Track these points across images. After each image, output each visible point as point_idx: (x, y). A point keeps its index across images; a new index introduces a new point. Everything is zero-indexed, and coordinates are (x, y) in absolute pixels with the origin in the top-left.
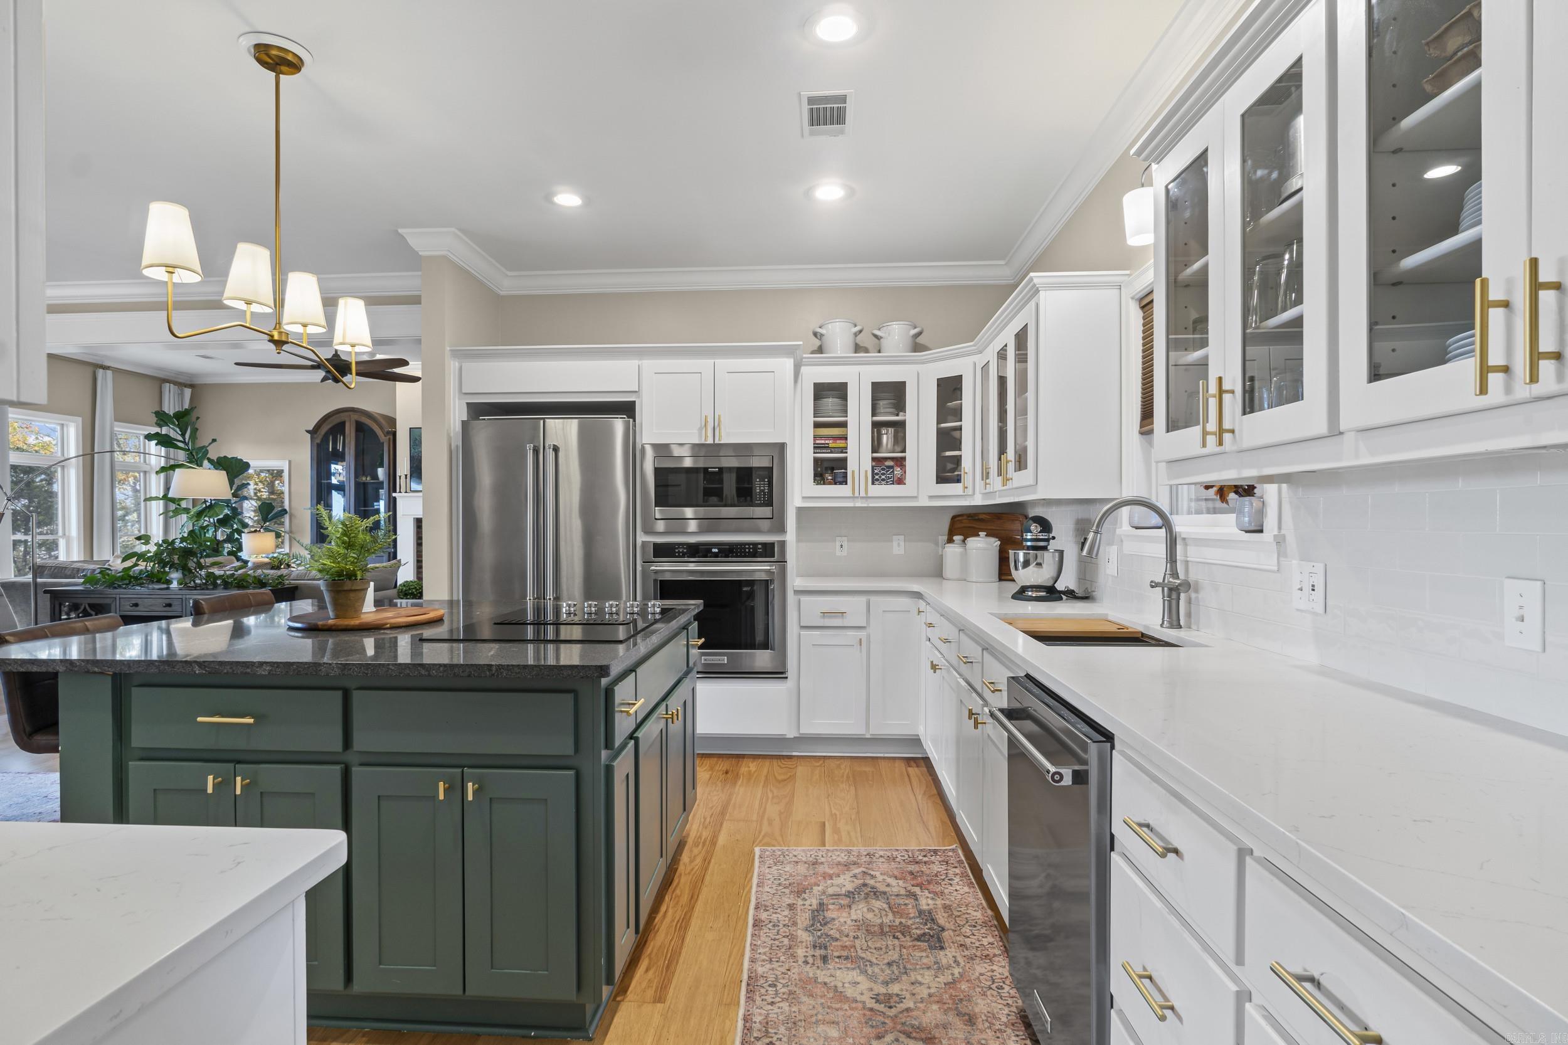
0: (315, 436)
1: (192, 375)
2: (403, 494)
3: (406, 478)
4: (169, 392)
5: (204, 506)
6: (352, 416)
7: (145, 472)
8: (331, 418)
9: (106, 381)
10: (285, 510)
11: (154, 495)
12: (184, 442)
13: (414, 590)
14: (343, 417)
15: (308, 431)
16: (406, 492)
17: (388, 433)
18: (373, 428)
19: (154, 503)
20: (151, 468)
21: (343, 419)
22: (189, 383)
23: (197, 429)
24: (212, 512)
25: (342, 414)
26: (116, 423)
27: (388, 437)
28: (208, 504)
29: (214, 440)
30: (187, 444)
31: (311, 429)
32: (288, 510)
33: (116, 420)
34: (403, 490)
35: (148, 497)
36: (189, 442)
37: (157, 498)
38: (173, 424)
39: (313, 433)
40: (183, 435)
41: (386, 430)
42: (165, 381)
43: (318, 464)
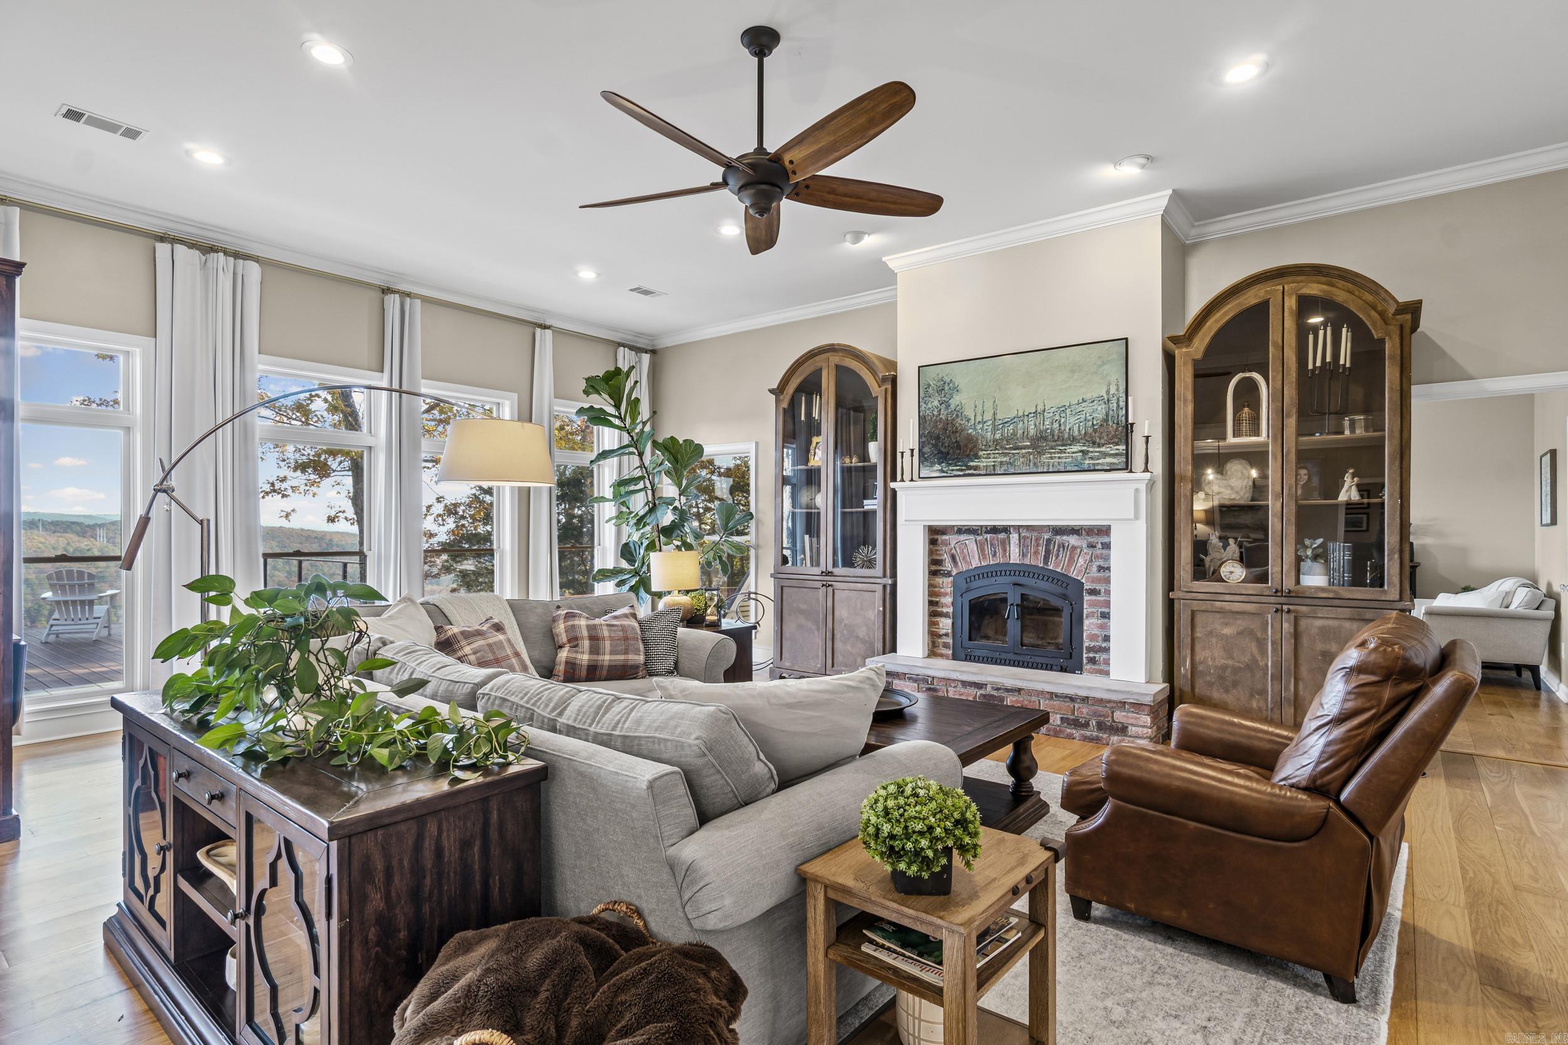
0: (782, 397)
1: (652, 337)
2: (907, 484)
3: (912, 455)
6: (830, 358)
8: (804, 367)
9: (545, 339)
10: (751, 514)
12: (620, 418)
13: (924, 843)
14: (818, 362)
15: (771, 391)
16: (912, 480)
17: (884, 380)
18: (861, 374)
21: (819, 365)
25: (817, 358)
26: (556, 400)
27: (883, 388)
30: (623, 420)
31: (776, 387)
32: (754, 513)
33: (557, 397)
34: (907, 476)
36: (625, 416)
38: (605, 391)
39: (778, 392)
40: (617, 406)
41: (881, 375)
42: (620, 345)
43: (784, 442)
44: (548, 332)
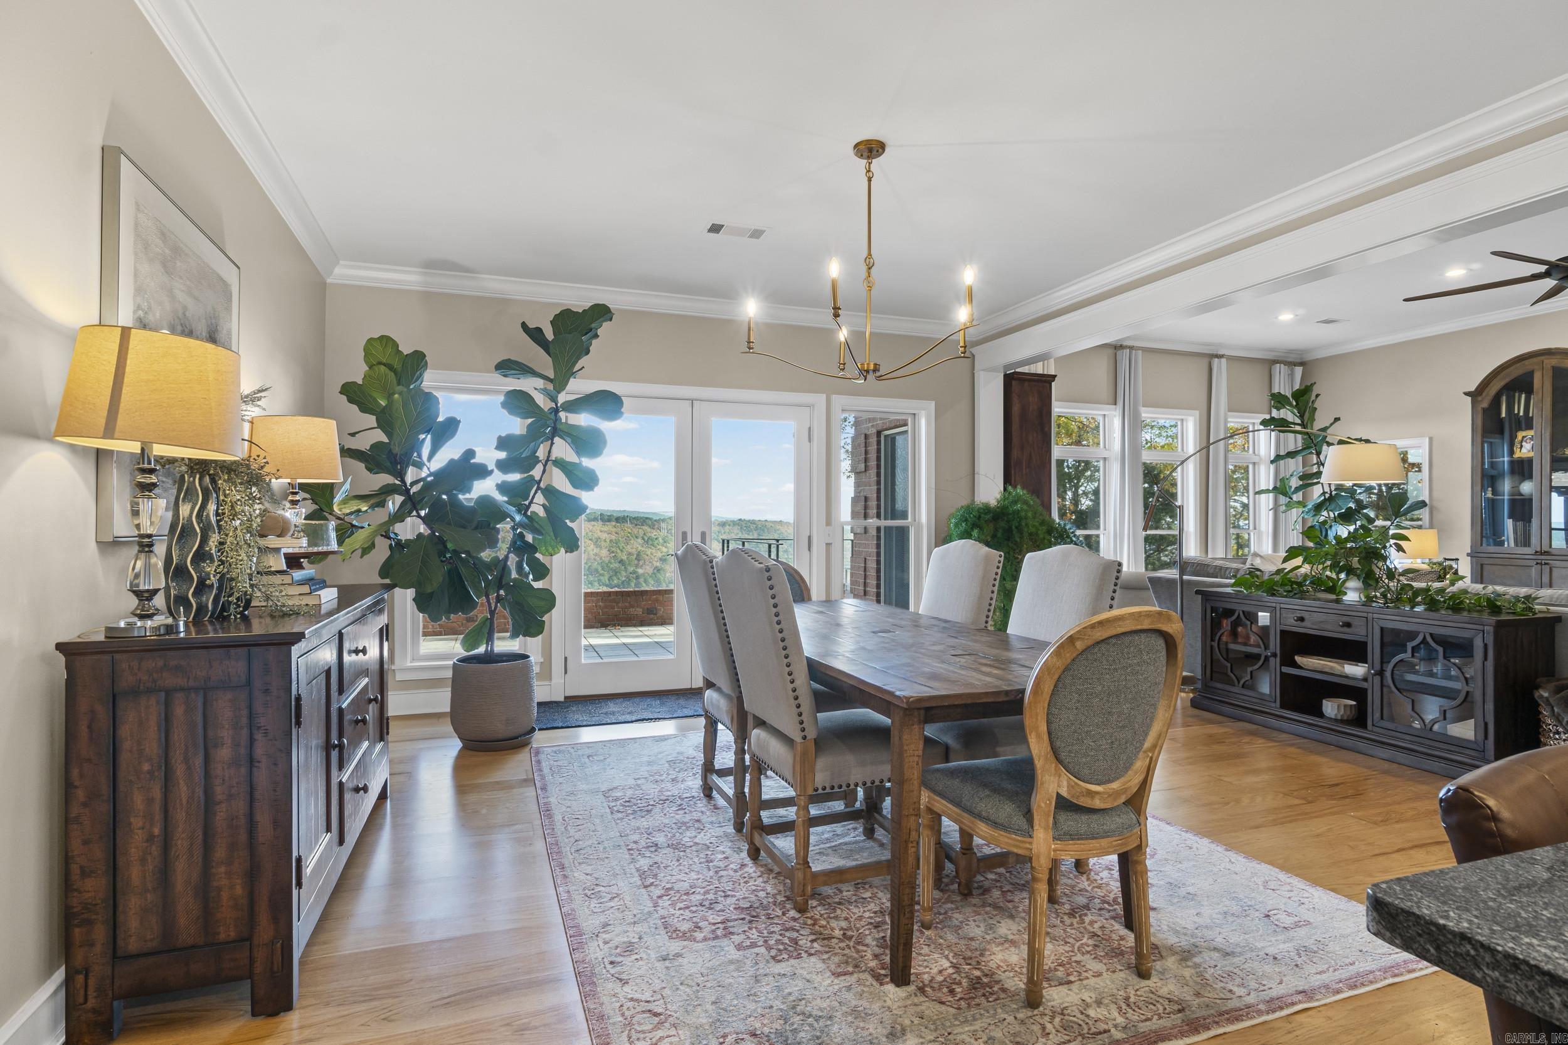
0: (1479, 399)
1: (1303, 352)
4: (1280, 371)
5: (1323, 498)
6: (1546, 361)
7: (1254, 464)
8: (1508, 370)
9: (1221, 368)
10: (1422, 504)
11: (1263, 487)
12: (1301, 425)
14: (1528, 365)
15: (1467, 394)
19: (1263, 496)
20: (1261, 459)
21: (1529, 368)
22: (1298, 361)
23: (1316, 409)
24: (1333, 506)
25: (1527, 362)
26: (1230, 413)
28: (1327, 496)
29: (1337, 419)
30: (1305, 427)
31: (1472, 389)
32: (1427, 501)
33: (1230, 410)
35: (1257, 490)
36: (1307, 424)
37: (1267, 491)
38: (1291, 405)
39: (1474, 396)
40: (1301, 417)
42: (1275, 362)
43: (1483, 436)
44: (1224, 360)
